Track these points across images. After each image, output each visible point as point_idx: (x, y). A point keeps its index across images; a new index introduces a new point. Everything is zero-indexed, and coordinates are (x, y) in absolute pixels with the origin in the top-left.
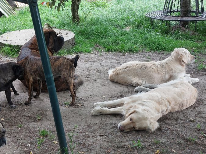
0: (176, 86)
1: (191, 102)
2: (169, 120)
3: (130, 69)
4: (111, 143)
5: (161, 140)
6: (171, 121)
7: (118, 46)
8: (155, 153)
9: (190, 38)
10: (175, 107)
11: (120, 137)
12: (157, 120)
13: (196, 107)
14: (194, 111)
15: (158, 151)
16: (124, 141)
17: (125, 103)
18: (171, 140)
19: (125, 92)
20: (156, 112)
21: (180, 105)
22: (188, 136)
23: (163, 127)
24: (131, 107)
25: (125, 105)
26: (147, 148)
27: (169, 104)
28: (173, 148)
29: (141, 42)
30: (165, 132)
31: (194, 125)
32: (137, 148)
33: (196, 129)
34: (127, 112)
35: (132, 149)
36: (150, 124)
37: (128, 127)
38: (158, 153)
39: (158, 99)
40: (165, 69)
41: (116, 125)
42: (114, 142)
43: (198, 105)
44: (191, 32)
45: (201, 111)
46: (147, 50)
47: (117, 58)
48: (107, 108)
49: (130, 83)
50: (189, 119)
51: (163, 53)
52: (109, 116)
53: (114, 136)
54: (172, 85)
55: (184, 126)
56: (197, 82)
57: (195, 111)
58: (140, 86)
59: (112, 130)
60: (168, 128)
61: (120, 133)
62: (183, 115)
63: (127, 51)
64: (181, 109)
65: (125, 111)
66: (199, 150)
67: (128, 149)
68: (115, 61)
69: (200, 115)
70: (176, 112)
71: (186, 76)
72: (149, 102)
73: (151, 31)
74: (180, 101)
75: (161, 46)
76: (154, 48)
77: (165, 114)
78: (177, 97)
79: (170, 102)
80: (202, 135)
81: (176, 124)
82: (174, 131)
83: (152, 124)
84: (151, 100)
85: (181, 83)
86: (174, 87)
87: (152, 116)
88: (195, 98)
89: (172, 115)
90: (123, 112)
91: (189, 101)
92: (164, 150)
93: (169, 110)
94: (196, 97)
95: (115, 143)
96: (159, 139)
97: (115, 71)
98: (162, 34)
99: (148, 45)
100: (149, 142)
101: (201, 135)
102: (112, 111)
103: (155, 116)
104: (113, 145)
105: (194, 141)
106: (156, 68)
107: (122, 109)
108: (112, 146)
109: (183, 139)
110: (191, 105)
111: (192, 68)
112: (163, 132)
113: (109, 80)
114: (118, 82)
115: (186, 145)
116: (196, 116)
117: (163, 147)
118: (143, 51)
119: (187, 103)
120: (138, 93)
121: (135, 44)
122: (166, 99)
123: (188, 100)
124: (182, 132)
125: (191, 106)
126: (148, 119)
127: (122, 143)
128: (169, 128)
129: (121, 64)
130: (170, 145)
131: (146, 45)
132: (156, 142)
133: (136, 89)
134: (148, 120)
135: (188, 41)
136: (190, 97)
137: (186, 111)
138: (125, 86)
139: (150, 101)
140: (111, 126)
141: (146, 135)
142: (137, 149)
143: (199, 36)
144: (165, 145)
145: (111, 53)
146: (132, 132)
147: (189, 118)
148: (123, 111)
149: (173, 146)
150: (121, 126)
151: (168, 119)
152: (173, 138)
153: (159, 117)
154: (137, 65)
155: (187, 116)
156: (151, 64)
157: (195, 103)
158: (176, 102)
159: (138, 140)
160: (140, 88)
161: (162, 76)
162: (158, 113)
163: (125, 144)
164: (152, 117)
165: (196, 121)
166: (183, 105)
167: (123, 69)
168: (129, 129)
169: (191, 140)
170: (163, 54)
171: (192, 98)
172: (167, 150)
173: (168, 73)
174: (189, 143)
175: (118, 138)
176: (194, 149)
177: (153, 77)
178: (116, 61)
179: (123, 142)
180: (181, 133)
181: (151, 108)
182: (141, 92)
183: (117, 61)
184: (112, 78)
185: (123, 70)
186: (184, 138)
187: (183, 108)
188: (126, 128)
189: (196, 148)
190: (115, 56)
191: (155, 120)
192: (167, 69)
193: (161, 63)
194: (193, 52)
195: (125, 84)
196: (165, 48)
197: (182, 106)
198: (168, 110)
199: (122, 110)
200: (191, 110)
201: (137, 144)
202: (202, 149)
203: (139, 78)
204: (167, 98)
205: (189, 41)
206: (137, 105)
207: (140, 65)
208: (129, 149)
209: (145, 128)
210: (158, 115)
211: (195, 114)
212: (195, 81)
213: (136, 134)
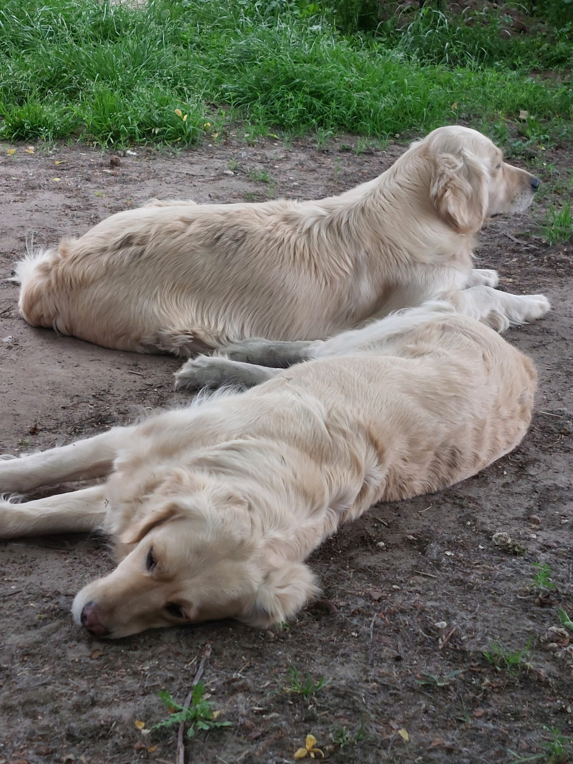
0: (412, 346)
1: (502, 439)
2: (379, 550)
3: (149, 249)
4: (26, 715)
5: (327, 674)
6: (385, 556)
7: (76, 108)
8: (291, 757)
9: (502, 54)
10: (412, 469)
11: (81, 675)
12: (307, 553)
13: (527, 463)
14: (518, 490)
15: (311, 741)
16: (109, 694)
17: (117, 462)
18: (384, 670)
19: (119, 390)
20: (301, 503)
21: (437, 455)
22: (484, 641)
23: (343, 595)
24: (150, 488)
25: (116, 477)
26: (245, 730)
27: (372, 453)
28: (400, 717)
29: (219, 82)
30: (355, 622)
31: (518, 572)
32: (185, 734)
33: (526, 593)
34: (128, 518)
35: (155, 741)
36: (267, 578)
37: (137, 610)
38: (308, 756)
39: (309, 427)
40: (357, 247)
41: (62, 600)
42: (51, 706)
43: (544, 451)
44: (508, 19)
45: (558, 488)
46: (252, 129)
47: (70, 181)
48: (6, 497)
49: (148, 339)
50: (488, 535)
51: (347, 144)
52: (21, 545)
53: (47, 668)
54: (392, 339)
55: (462, 582)
56: (537, 313)
57: (524, 486)
58: (209, 350)
59: (34, 635)
60: (368, 597)
61: (82, 647)
62: (456, 514)
63: (132, 139)
64: (444, 481)
65: (119, 514)
66: (544, 718)
67: (131, 747)
68: (59, 199)
69: (551, 511)
70: (415, 500)
71: (476, 282)
72: (259, 449)
73: (273, 12)
74: (435, 433)
75: (333, 104)
76: (291, 115)
77: (354, 513)
78: (423, 413)
79: (382, 441)
80: (562, 630)
81: (415, 571)
82: (403, 612)
83: (277, 578)
84: (271, 436)
85: (444, 328)
86: (404, 353)
87: (277, 535)
88: (523, 411)
89: (392, 516)
90: (106, 521)
91: (489, 429)
92: (348, 734)
93: (377, 491)
94: (530, 403)
95: (55, 711)
96: (320, 670)
97: (56, 263)
98: (343, 32)
99: (256, 98)
100: (262, 694)
101: (554, 628)
102: (36, 514)
103: (296, 533)
104: (43, 728)
105: (515, 666)
106: (302, 241)
107: (100, 498)
108: (33, 733)
109: (454, 660)
110: (502, 454)
111: (510, 233)
112: (343, 625)
113: (19, 326)
114: (78, 331)
115: (471, 695)
116: (527, 519)
117: (341, 713)
118: (232, 134)
119: (479, 441)
120: (197, 398)
121: (181, 91)
122: (360, 426)
123: (483, 427)
124: (448, 616)
125: (504, 459)
126: (251, 549)
127: (96, 710)
128: (376, 596)
129: (95, 221)
130: (382, 698)
131: (249, 100)
132: (297, 689)
133: (185, 370)
134: (252, 558)
135: (491, 74)
136: (497, 408)
137: (474, 492)
138: (121, 359)
139: (263, 441)
140: (29, 612)
141: (240, 652)
142: (186, 742)
143: (553, 41)
144: (353, 703)
145: (32, 148)
146: (158, 638)
147: (491, 533)
148: (108, 509)
149: (396, 707)
150: (90, 604)
151: (374, 544)
152: (398, 659)
153: (321, 532)
154: (188, 222)
155: (481, 518)
156: (273, 219)
157: (525, 440)
158: (413, 443)
159: (195, 683)
160: (212, 366)
161: (338, 286)
162: (314, 512)
163: (116, 712)
164: (276, 541)
165: (532, 548)
166: (453, 454)
167: (104, 250)
168: (142, 617)
169: (503, 665)
170: (348, 150)
171: (505, 412)
172: (361, 732)
173: (372, 266)
174: (487, 681)
175: (75, 682)
176: (517, 716)
177: (285, 296)
178: (68, 202)
179: (107, 704)
180: (442, 624)
181: (271, 486)
182: (214, 388)
183: (73, 202)
184: (37, 308)
185: (105, 258)
186: (464, 652)
187: (455, 472)
188: (123, 616)
189: (526, 708)
190: (62, 169)
191: (291, 558)
192: (368, 244)
193: (330, 210)
194: (520, 134)
195: (119, 345)
196: (357, 117)
197: (453, 465)
198: (371, 491)
199: (102, 508)
200: (500, 481)
201: (185, 709)
202: (563, 711)
203: (202, 305)
204: (361, 418)
205: (498, 70)
206: (186, 474)
207: (204, 223)
208: (137, 745)
209: (236, 603)
210: (311, 522)
211: (526, 505)
212: (525, 311)
213: (185, 650)
